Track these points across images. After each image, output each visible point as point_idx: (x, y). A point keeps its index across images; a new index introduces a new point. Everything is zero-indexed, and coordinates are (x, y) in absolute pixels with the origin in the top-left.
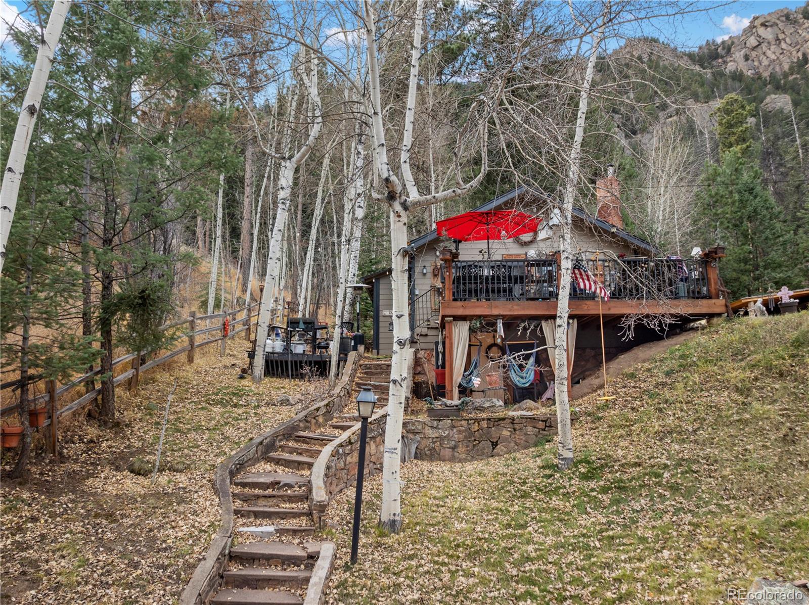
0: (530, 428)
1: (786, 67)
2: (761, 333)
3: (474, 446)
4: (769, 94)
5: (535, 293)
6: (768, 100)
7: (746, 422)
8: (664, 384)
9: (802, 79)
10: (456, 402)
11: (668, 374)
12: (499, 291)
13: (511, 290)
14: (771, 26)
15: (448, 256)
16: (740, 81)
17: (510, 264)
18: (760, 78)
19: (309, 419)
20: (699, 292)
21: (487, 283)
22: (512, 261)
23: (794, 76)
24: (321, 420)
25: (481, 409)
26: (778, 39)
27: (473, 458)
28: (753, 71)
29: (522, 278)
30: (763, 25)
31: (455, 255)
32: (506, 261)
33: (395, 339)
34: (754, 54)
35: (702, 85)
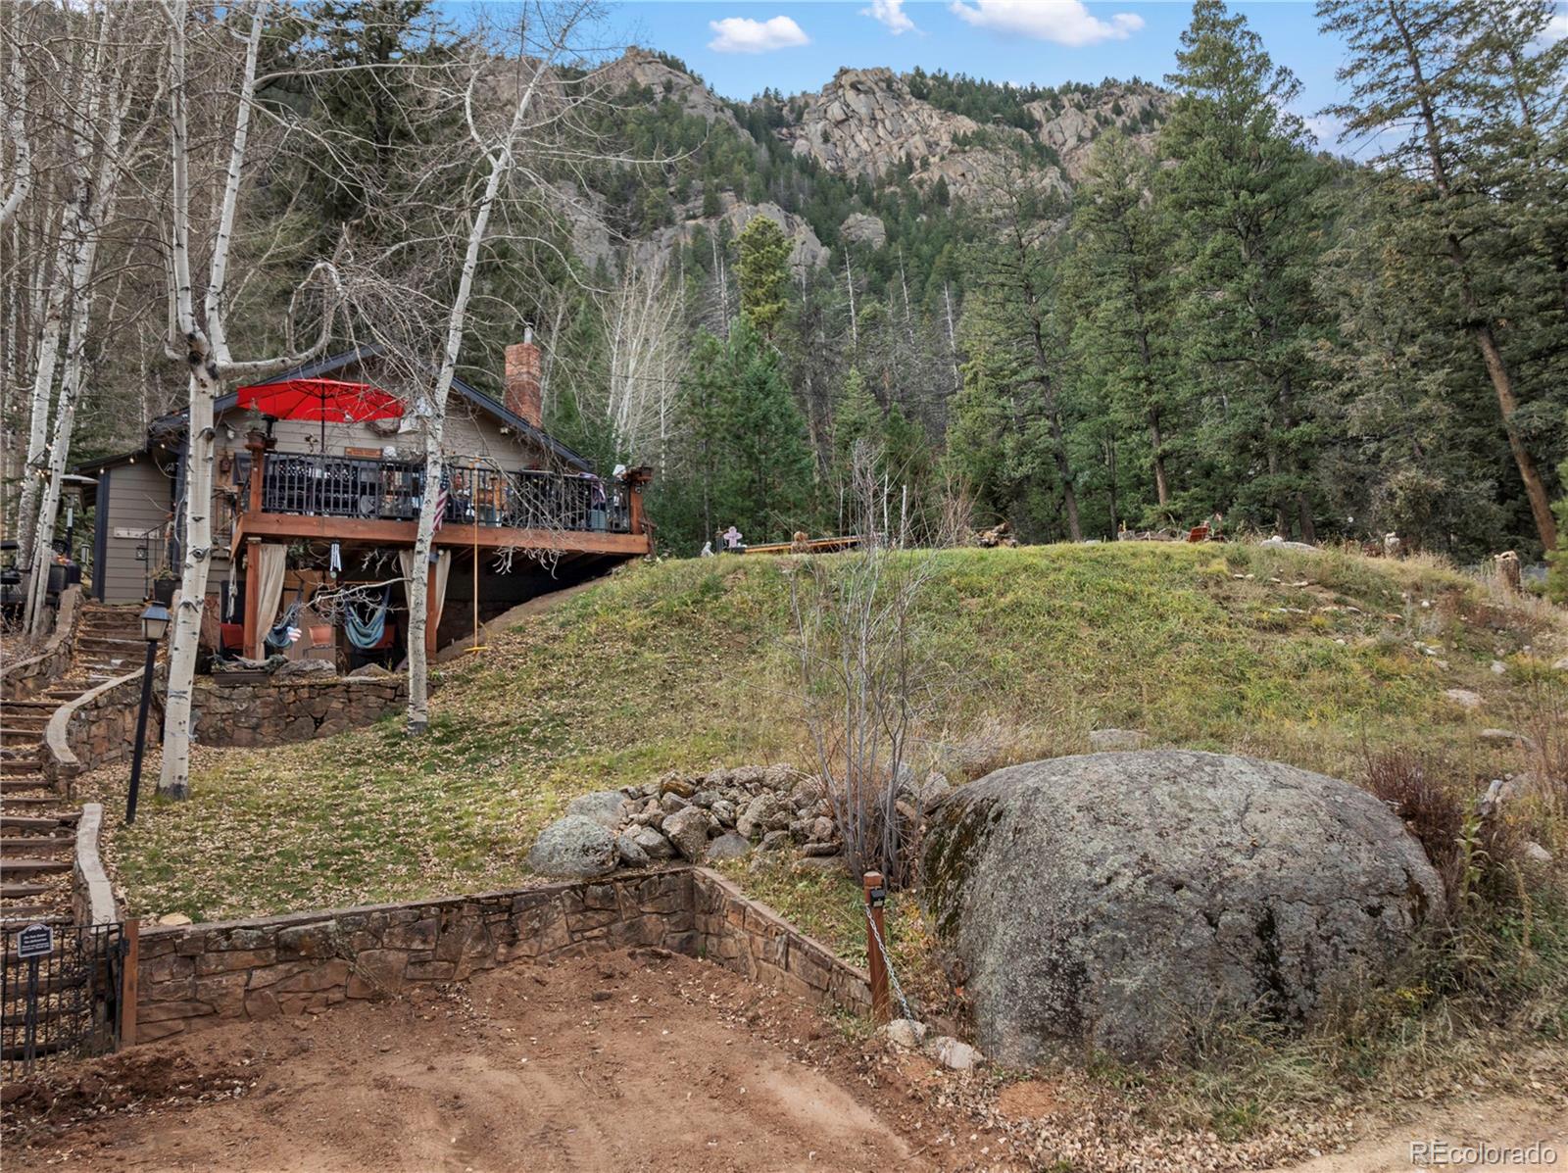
0: (372, 699)
1: (883, 170)
2: (675, 577)
3: (287, 724)
4: (853, 210)
5: (391, 510)
6: (851, 220)
7: (632, 672)
8: (555, 638)
9: (904, 195)
10: (260, 661)
11: (562, 626)
12: (336, 505)
13: (355, 504)
14: (866, 92)
15: (258, 443)
16: (812, 176)
17: (355, 463)
18: (843, 179)
19: (12, 681)
20: (617, 525)
21: (319, 490)
22: (360, 460)
23: (892, 189)
24: (30, 685)
25: (300, 673)
26: (873, 118)
27: (284, 742)
28: (834, 164)
29: (372, 486)
30: (854, 86)
31: (270, 443)
32: (350, 460)
33: (190, 550)
34: (837, 133)
35: (751, 170)
